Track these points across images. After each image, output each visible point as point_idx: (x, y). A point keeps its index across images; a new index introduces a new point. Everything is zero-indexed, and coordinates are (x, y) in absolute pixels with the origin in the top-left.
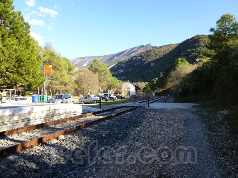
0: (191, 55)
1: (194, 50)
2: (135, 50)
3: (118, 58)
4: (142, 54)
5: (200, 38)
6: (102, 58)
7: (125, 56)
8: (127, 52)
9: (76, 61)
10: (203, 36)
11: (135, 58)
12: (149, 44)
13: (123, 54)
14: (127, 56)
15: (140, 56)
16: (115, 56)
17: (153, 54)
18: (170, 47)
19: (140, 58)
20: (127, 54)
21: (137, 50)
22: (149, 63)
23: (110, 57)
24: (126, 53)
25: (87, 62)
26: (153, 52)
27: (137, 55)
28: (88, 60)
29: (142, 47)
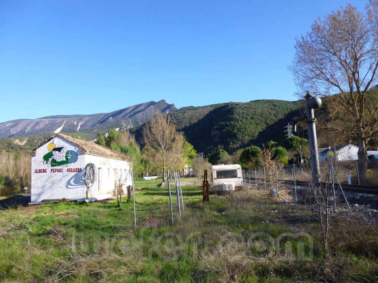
0: (224, 130)
1: (228, 123)
5: (233, 108)
6: (87, 119)
9: (41, 121)
10: (237, 106)
12: (163, 101)
13: (123, 114)
14: (130, 117)
18: (197, 111)
21: (144, 109)
23: (101, 118)
24: (127, 112)
25: (63, 125)
26: (175, 118)
28: (63, 121)
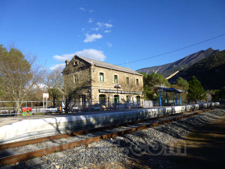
2: (194, 56)
4: (204, 61)
6: (161, 68)
8: (186, 59)
12: (210, 49)
15: (201, 63)
16: (174, 65)
17: (217, 60)
19: (203, 65)
20: (186, 62)
21: (196, 56)
22: (214, 69)
23: (168, 66)
25: (147, 73)
26: (217, 57)
27: (198, 62)
28: (147, 71)
29: (202, 53)
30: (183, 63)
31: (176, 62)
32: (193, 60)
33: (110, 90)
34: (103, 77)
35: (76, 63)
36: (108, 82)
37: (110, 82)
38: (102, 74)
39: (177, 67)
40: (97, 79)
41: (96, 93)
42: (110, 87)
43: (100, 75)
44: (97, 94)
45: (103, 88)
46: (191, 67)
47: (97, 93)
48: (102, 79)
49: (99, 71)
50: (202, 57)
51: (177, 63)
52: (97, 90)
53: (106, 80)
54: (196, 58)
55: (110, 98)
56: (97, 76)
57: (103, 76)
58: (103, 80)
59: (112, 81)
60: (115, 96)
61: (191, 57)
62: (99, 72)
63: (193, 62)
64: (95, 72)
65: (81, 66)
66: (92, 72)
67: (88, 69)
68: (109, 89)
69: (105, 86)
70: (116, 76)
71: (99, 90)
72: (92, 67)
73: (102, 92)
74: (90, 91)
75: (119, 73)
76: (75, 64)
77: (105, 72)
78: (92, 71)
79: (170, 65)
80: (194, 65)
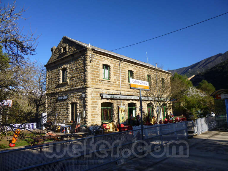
2: (211, 60)
3: (192, 70)
4: (223, 64)
7: (201, 67)
8: (202, 63)
11: (214, 69)
16: (189, 69)
19: (221, 68)
20: (202, 66)
27: (217, 66)
29: (220, 56)
30: (199, 67)
31: (191, 65)
32: (210, 64)
33: (121, 95)
34: (109, 73)
35: (65, 48)
36: (118, 80)
37: (122, 81)
38: (106, 67)
39: (193, 71)
40: (97, 74)
41: (95, 100)
42: (121, 89)
43: (103, 68)
44: (96, 102)
45: (108, 91)
46: (208, 70)
47: (97, 99)
48: (107, 76)
49: (101, 61)
50: (220, 60)
51: (193, 67)
52: (97, 94)
53: (115, 77)
54: (213, 62)
55: (121, 108)
56: (97, 69)
57: (109, 71)
58: (109, 77)
59: (124, 79)
60: (129, 105)
61: (208, 61)
62: (102, 63)
63: (210, 66)
64: (93, 63)
65: (72, 53)
66: (88, 62)
67: (82, 58)
68: (119, 92)
69: (111, 88)
70: (131, 72)
71: (100, 94)
72: (89, 53)
73: (107, 99)
74: (84, 95)
75: (135, 68)
76: (62, 51)
77: (113, 64)
78: (88, 59)
79: (186, 69)
80: (212, 69)
